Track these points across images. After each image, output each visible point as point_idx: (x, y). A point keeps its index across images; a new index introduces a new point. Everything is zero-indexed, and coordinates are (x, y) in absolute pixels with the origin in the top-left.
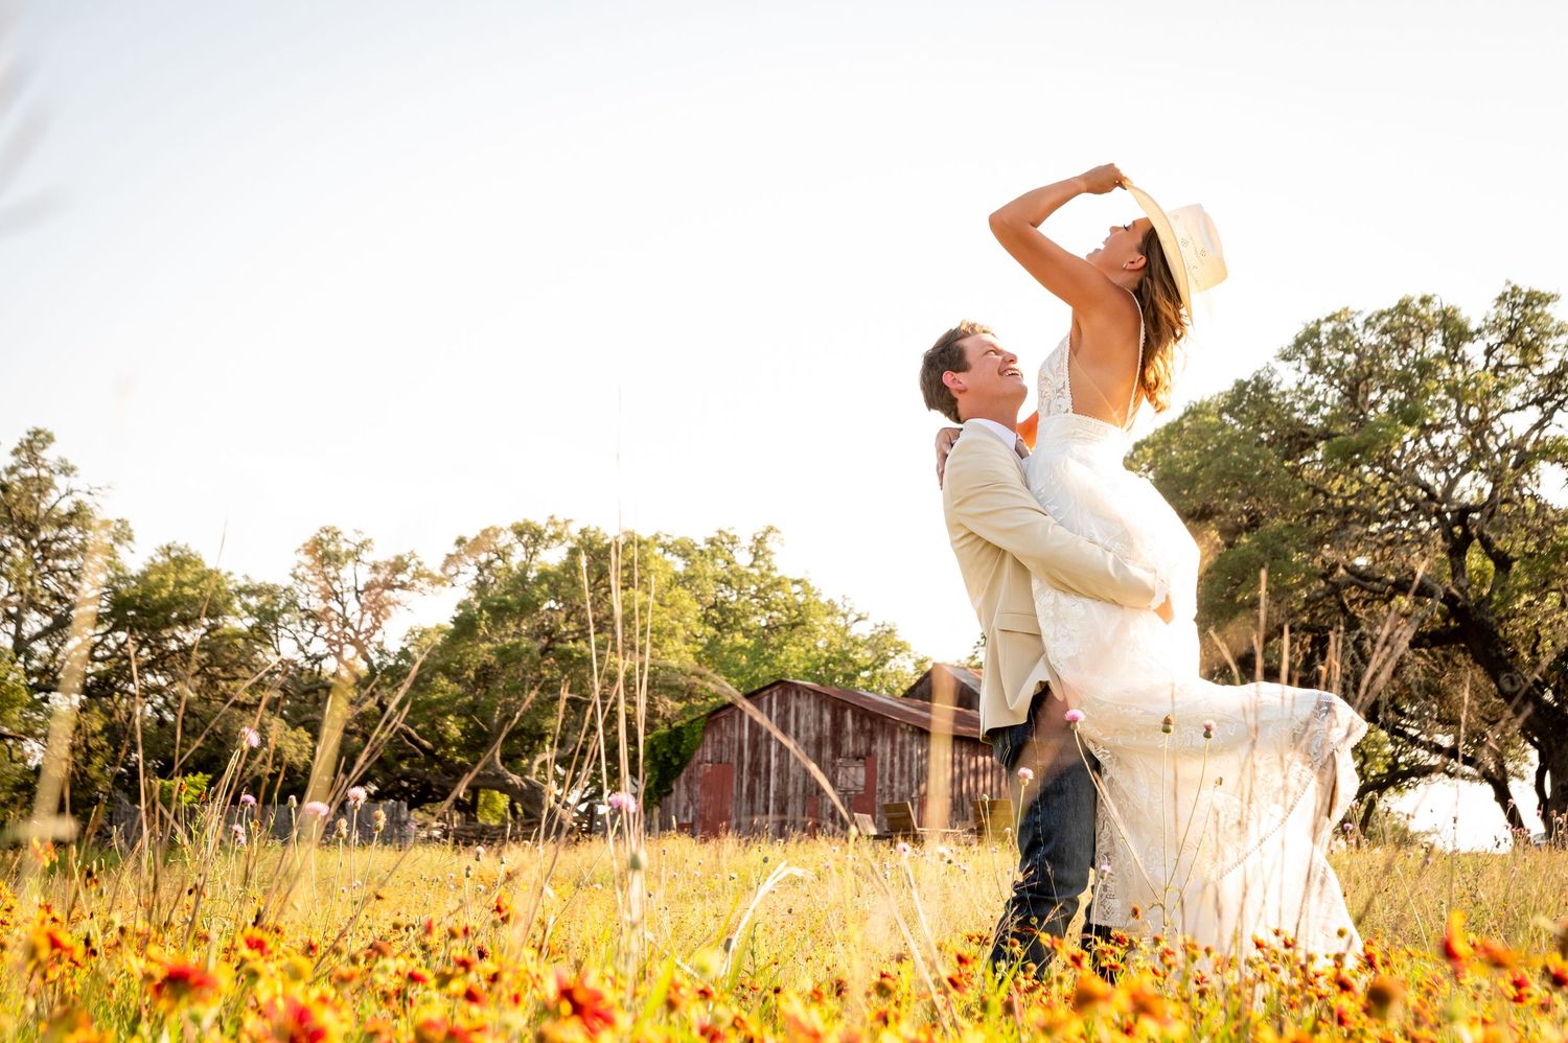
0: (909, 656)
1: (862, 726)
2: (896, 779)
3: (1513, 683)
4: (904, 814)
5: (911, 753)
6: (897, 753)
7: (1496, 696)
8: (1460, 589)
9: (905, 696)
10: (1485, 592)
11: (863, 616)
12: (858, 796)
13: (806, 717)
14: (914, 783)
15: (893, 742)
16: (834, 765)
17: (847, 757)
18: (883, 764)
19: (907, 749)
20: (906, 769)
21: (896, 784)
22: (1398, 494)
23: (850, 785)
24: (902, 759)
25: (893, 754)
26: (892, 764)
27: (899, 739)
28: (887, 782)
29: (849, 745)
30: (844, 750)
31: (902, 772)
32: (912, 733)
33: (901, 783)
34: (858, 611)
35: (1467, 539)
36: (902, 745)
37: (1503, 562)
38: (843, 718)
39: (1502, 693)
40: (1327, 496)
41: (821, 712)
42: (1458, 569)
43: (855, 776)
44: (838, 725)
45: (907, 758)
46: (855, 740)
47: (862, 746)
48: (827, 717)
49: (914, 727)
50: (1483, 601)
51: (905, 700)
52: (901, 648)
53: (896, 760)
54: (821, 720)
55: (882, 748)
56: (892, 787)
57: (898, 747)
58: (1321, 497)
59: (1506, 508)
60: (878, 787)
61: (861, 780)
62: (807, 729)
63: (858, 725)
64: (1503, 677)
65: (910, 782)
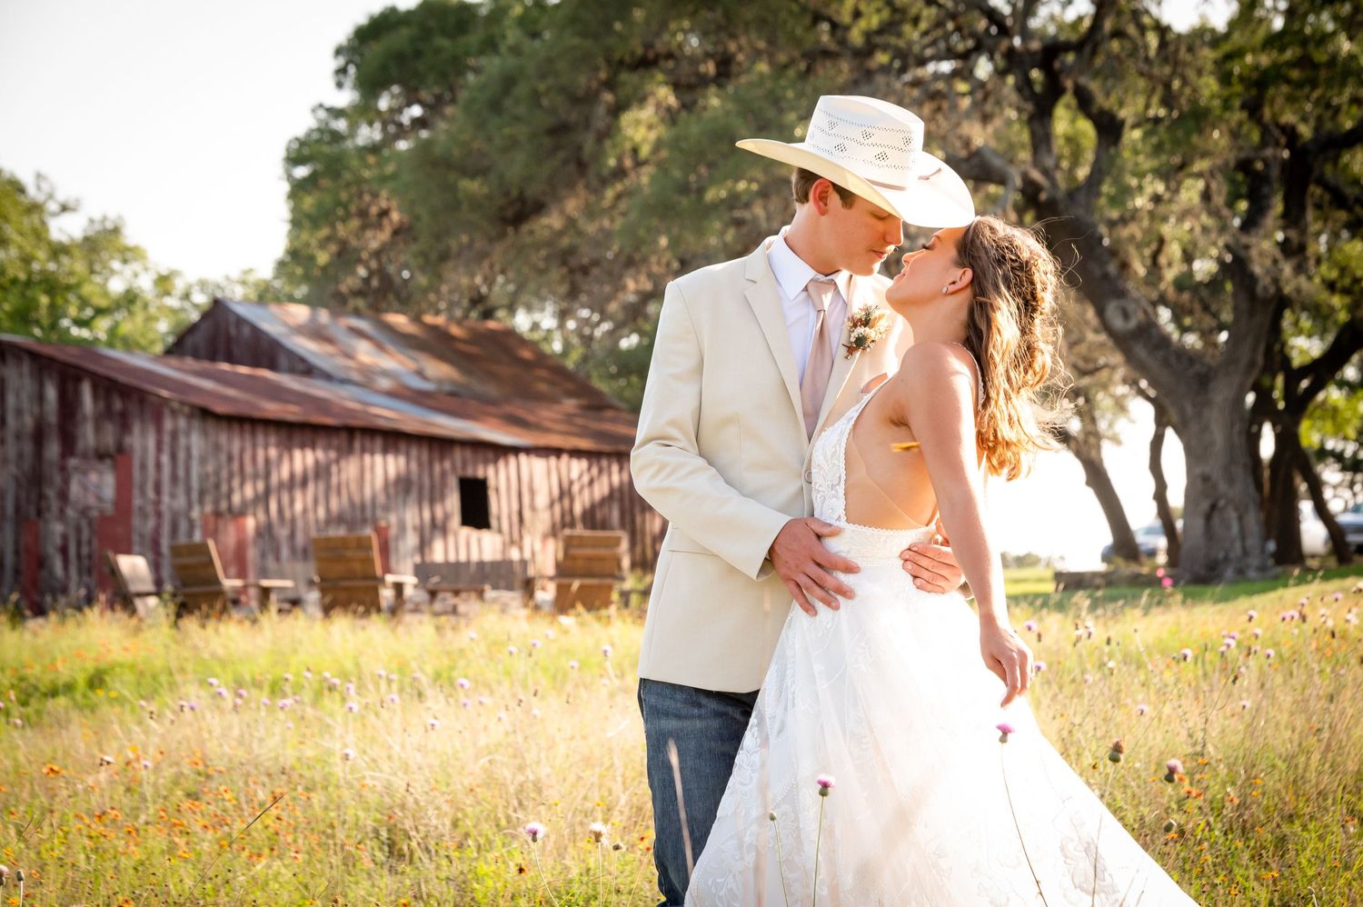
0: (146, 269)
1: (109, 407)
2: (166, 487)
3: (1126, 315)
4: (204, 559)
5: (188, 449)
6: (166, 449)
7: (1096, 331)
8: (1046, 172)
9: (169, 352)
10: (1082, 173)
11: (71, 204)
12: (104, 519)
13: (18, 395)
14: (195, 496)
15: (159, 430)
16: (63, 469)
17: (85, 456)
18: (143, 467)
19: (182, 441)
20: (181, 473)
21: (166, 499)
22: (950, 26)
23: (91, 501)
24: (174, 457)
25: (159, 449)
26: (158, 466)
27: (168, 424)
28: (151, 494)
29: (88, 436)
30: (80, 445)
31: (174, 478)
32: (190, 417)
33: (173, 496)
34: (61, 196)
35: (1054, 91)
36: (174, 435)
37: (1109, 129)
38: (77, 394)
39: (1106, 327)
40: (835, 26)
41: (41, 386)
42: (1041, 141)
43: (99, 487)
44: (68, 407)
45: (181, 455)
46: (98, 429)
47: (109, 438)
48: (51, 393)
49: (193, 407)
50: (1078, 189)
51: (174, 361)
52: (129, 254)
53: (165, 459)
54: (41, 398)
55: (142, 441)
56: (158, 503)
57: (166, 439)
58: (825, 26)
59: (1115, 45)
60: (137, 502)
61: (109, 491)
62: (19, 412)
63: (101, 405)
64: (1112, 309)
65: (188, 491)
